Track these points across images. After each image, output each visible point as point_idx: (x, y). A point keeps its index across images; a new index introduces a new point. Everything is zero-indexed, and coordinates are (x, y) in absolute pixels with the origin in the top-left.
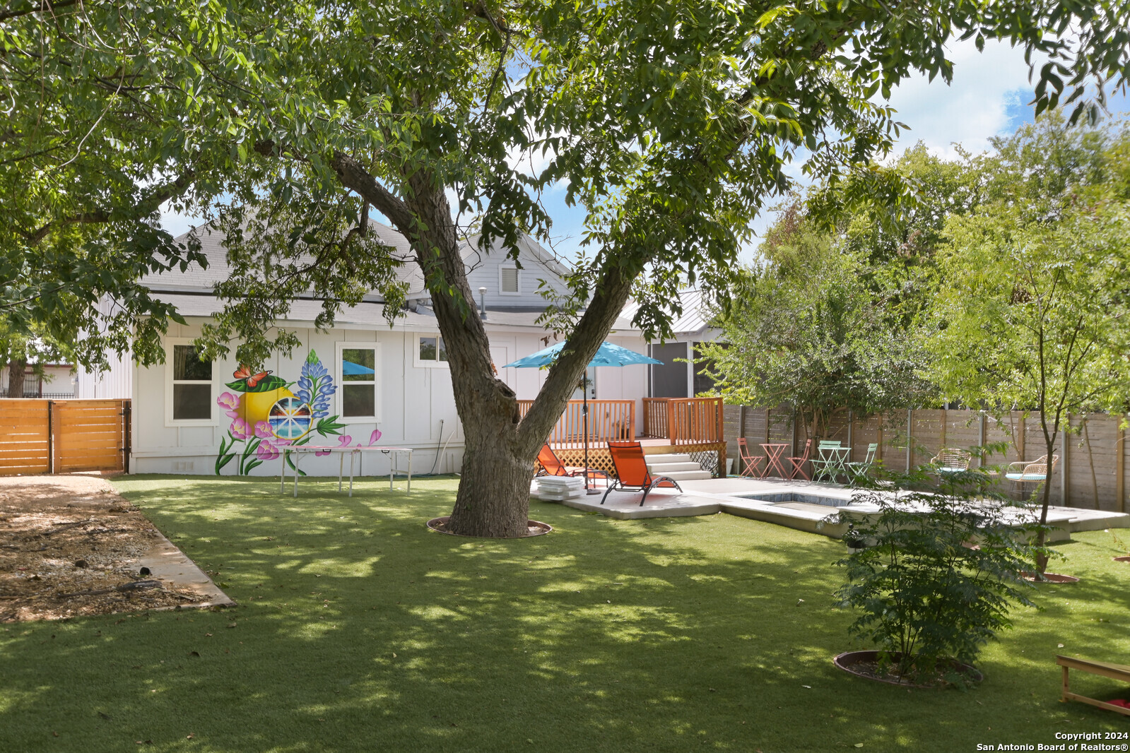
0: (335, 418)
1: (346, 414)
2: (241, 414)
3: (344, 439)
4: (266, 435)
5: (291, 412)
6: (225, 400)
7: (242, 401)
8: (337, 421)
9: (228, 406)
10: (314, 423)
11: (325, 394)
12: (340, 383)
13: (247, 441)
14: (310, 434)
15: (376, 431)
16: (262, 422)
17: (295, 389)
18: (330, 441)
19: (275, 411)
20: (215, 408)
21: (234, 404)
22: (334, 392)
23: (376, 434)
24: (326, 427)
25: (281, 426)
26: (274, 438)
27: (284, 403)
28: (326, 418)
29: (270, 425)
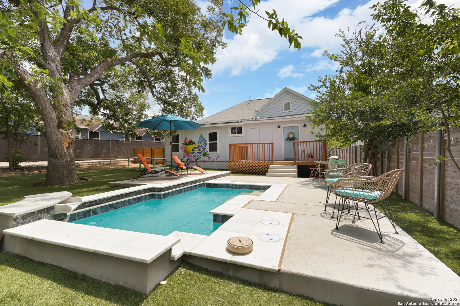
0: (207, 152)
1: (210, 151)
2: (186, 151)
3: (210, 158)
4: (191, 156)
5: (196, 150)
6: (182, 148)
7: (185, 147)
8: (207, 153)
9: (183, 149)
10: (202, 153)
11: (204, 145)
12: (208, 142)
13: (187, 158)
14: (201, 156)
15: (218, 156)
16: (190, 153)
17: (197, 144)
18: (206, 158)
19: (193, 150)
20: (180, 150)
21: (184, 149)
22: (206, 145)
23: (218, 157)
24: (205, 155)
25: (194, 154)
26: (193, 157)
27: (195, 148)
28: (205, 152)
29: (192, 154)
